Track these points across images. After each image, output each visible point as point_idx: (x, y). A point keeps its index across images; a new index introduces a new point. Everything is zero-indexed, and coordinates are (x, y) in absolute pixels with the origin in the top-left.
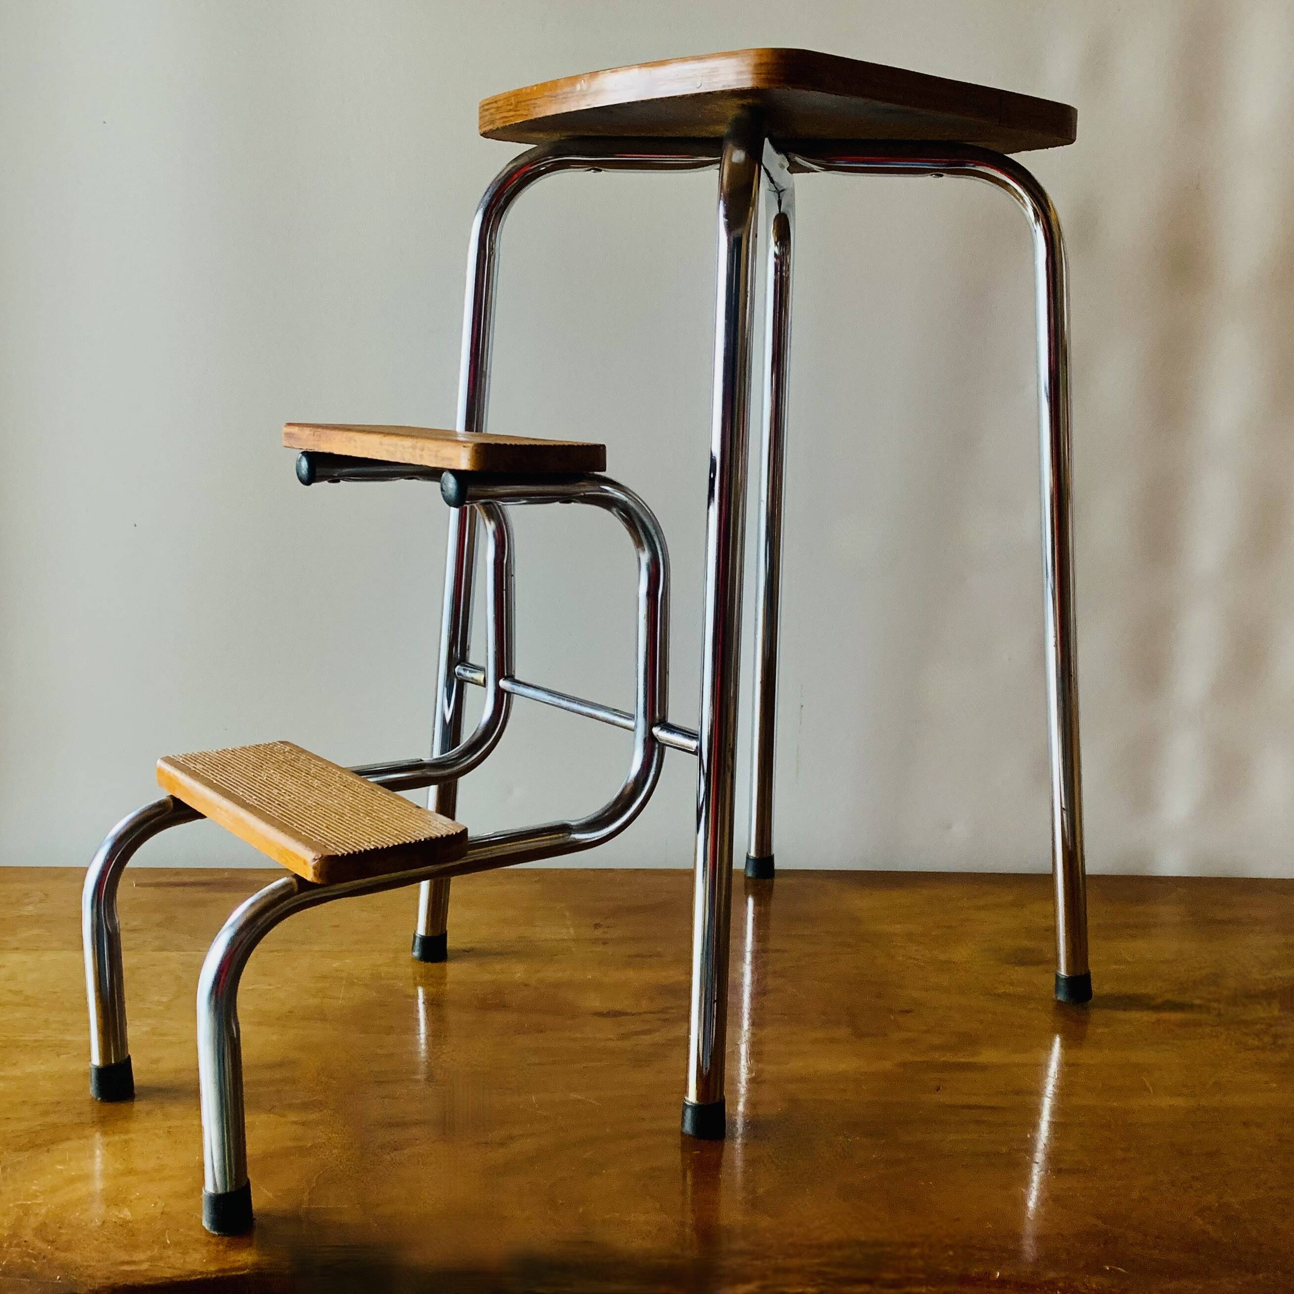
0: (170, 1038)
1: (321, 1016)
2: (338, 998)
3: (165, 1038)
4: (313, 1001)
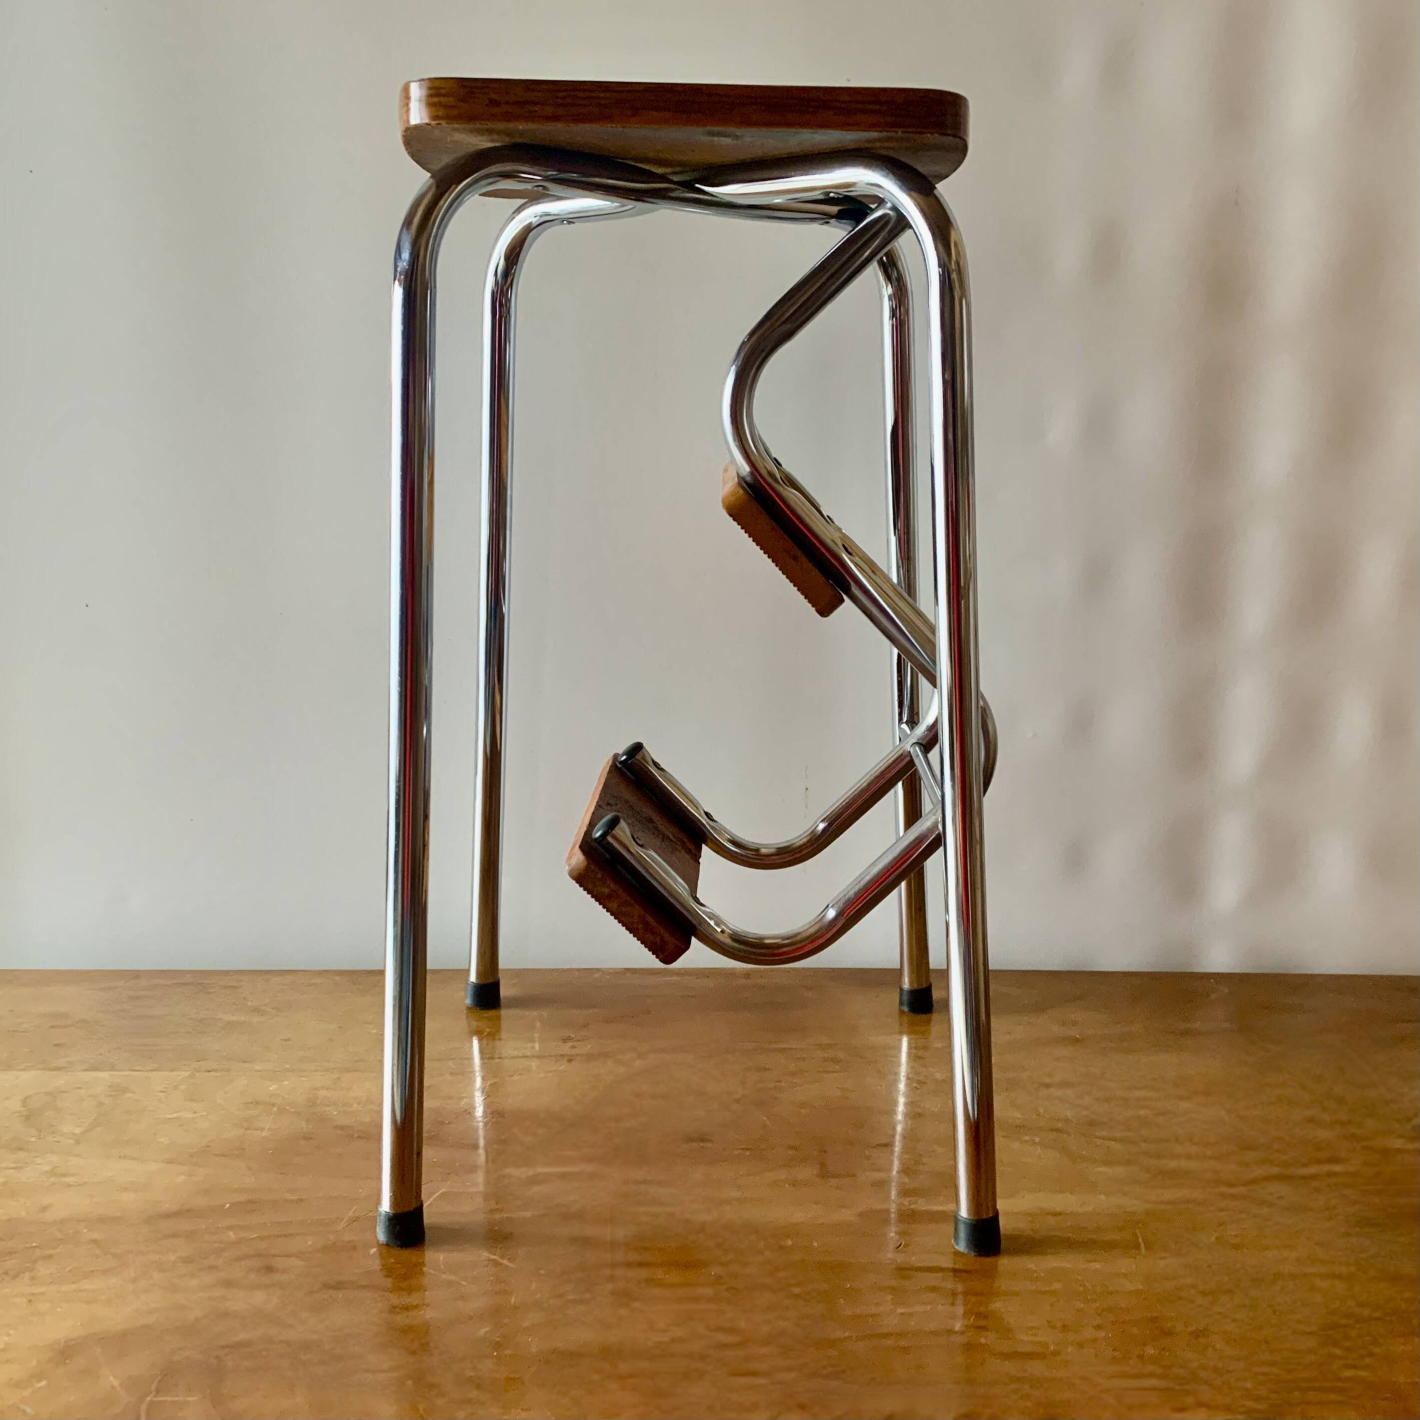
0: (70, 1179)
1: (236, 1151)
2: (263, 1129)
3: (63, 1179)
4: (232, 1133)
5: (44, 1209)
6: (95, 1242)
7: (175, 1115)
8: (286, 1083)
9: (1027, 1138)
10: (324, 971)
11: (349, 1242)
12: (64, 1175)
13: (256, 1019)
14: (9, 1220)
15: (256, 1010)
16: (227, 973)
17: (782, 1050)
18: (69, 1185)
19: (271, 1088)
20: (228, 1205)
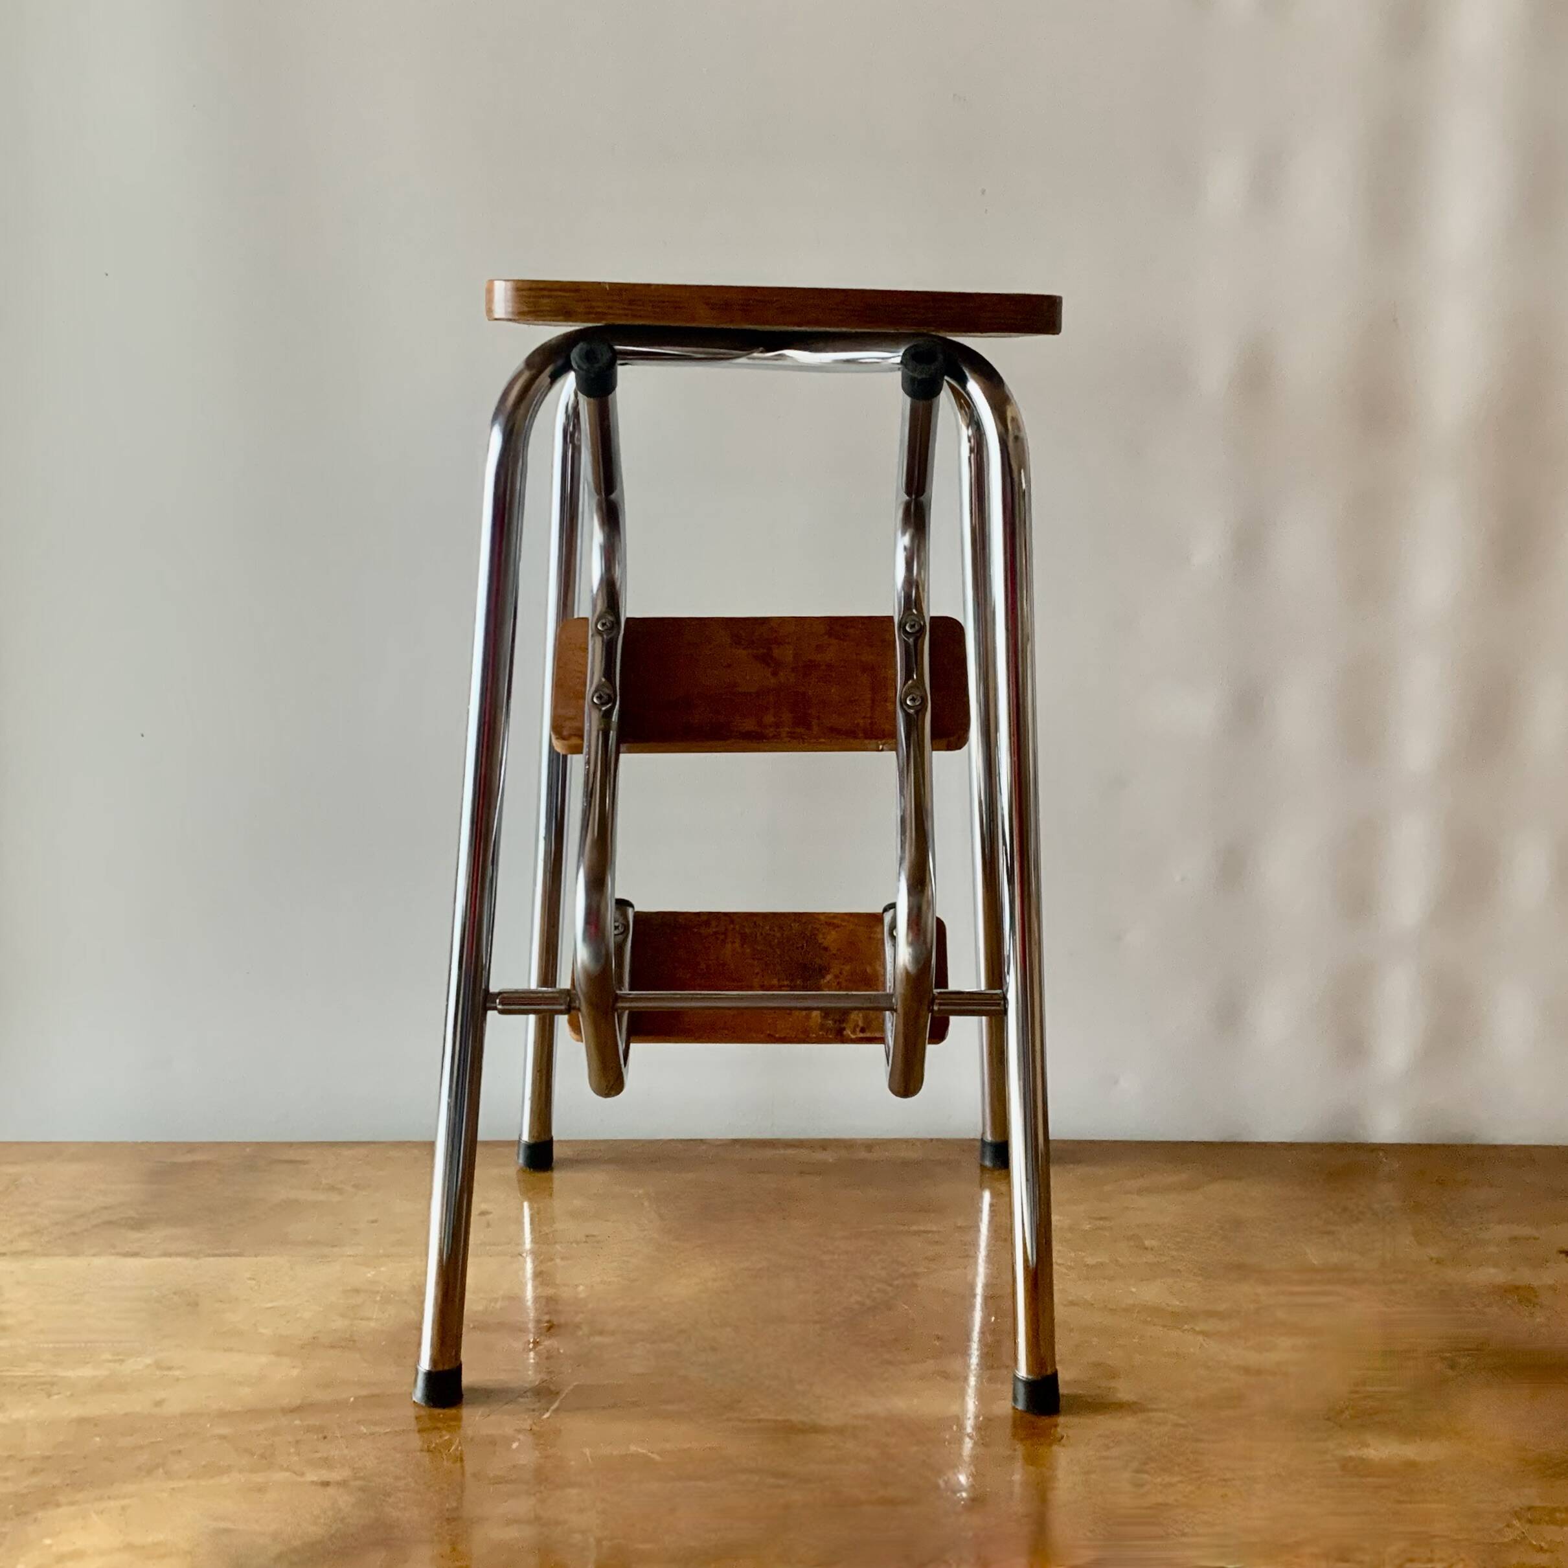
0: (177, 1373)
1: (347, 1343)
2: (369, 1319)
3: (171, 1373)
4: (339, 1324)
5: (159, 1404)
6: (223, 1437)
7: (270, 1305)
8: (382, 1269)
9: (1186, 1327)
10: (400, 1142)
11: (487, 1436)
12: (170, 1368)
13: (335, 1198)
14: (126, 1414)
15: (332, 1188)
16: (290, 1145)
17: (918, 1233)
18: (178, 1380)
19: (369, 1275)
20: (352, 1399)
